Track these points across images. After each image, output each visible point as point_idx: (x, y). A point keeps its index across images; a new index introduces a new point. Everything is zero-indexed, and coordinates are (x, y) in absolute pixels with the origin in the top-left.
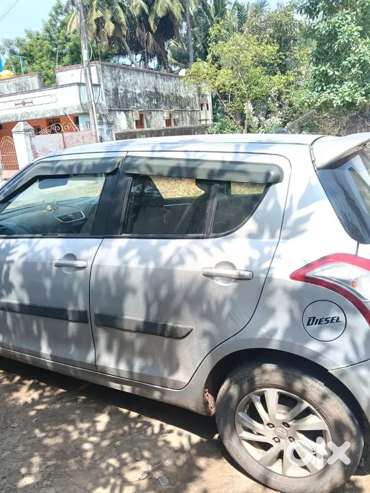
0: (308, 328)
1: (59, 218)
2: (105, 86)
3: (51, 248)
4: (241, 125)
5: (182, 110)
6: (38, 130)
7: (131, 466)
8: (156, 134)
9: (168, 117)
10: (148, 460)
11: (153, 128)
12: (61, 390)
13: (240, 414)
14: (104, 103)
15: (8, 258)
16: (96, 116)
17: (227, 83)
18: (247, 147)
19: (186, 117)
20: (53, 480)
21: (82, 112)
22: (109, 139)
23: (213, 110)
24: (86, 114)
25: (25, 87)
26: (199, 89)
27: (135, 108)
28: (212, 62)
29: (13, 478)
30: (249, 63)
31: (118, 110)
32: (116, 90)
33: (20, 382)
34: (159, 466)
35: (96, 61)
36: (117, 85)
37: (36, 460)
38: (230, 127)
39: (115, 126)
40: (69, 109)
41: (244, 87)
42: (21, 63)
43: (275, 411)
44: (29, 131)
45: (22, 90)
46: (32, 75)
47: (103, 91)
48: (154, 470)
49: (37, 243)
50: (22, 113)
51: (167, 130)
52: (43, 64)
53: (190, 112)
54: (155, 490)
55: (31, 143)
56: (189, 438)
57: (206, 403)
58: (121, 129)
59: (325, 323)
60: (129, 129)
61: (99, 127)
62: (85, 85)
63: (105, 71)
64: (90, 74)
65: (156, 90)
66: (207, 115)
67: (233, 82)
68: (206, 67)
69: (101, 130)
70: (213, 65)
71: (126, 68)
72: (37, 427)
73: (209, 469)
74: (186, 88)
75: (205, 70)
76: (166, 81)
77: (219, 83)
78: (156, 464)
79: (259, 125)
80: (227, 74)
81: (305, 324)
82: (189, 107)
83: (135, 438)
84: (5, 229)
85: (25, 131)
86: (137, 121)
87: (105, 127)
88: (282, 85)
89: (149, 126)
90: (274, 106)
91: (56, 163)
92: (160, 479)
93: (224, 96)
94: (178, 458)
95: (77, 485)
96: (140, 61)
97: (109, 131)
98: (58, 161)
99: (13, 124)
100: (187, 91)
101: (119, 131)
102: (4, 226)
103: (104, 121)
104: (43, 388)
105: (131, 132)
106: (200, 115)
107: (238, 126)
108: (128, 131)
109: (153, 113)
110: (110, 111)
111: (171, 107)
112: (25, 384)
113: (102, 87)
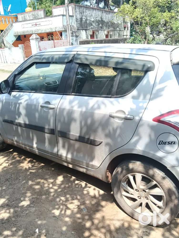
0: (159, 146)
1: (46, 83)
2: (76, 16)
3: (39, 98)
4: (144, 39)
5: (115, 30)
6: (42, 38)
7: (70, 202)
8: (100, 42)
9: (107, 33)
10: (79, 200)
11: (99, 39)
12: (43, 164)
13: (123, 184)
14: (75, 26)
15: (19, 102)
16: (70, 32)
17: (139, 16)
18: (136, 51)
19: (116, 33)
20: (35, 204)
21: (64, 30)
22: (76, 44)
23: (131, 30)
24: (65, 31)
25: (37, 16)
26: (124, 19)
27: (90, 29)
28: (132, 5)
29: (17, 202)
30: (151, 5)
31: (82, 29)
32: (81, 19)
33: (25, 159)
34: (83, 203)
35: (72, 4)
36: (82, 16)
37: (29, 194)
38: (138, 39)
39: (80, 38)
40: (58, 28)
41: (147, 19)
42: (36, 4)
43: (140, 184)
44: (38, 39)
45: (36, 18)
46: (41, 11)
47: (75, 19)
48: (81, 205)
49: (32, 95)
50: (35, 30)
51: (106, 40)
52: (47, 5)
53: (118, 31)
54: (80, 214)
55: (39, 45)
56: (99, 192)
57: (107, 177)
58: (83, 39)
59: (167, 144)
60: (87, 39)
61: (72, 38)
62: (65, 16)
63: (76, 9)
64: (68, 10)
65: (102, 19)
66: (127, 33)
67: (142, 16)
68: (129, 7)
69: (72, 39)
70: (132, 6)
71: (87, 7)
72: (30, 180)
73: (106, 207)
74: (117, 18)
75: (128, 9)
76: (107, 15)
77: (134, 16)
78: (82, 202)
79: (153, 39)
80: (139, 11)
81: (158, 144)
82: (118, 29)
83: (74, 189)
84: (20, 87)
85: (36, 39)
86: (91, 35)
87: (74, 38)
88: (168, 18)
89: (97, 38)
90: (162, 29)
91: (42, 56)
92: (83, 209)
93: (137, 23)
94: (93, 200)
95: (45, 208)
96: (95, 4)
97: (76, 40)
98: (43, 55)
99: (31, 35)
100: (117, 20)
101: (81, 40)
102: (19, 86)
103: (74, 34)
104: (35, 162)
105: (87, 41)
106: (124, 33)
107: (143, 39)
108: (86, 40)
109: (99, 31)
110: (78, 29)
111: (109, 28)
112: (26, 160)
113: (74, 17)
